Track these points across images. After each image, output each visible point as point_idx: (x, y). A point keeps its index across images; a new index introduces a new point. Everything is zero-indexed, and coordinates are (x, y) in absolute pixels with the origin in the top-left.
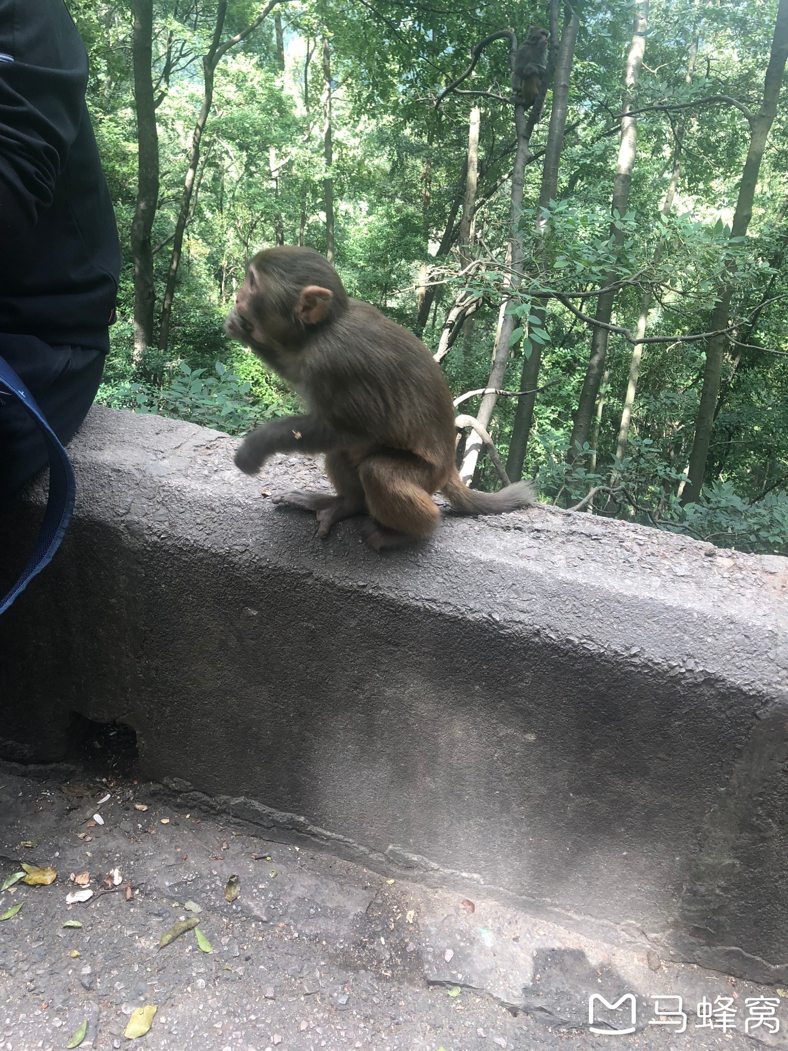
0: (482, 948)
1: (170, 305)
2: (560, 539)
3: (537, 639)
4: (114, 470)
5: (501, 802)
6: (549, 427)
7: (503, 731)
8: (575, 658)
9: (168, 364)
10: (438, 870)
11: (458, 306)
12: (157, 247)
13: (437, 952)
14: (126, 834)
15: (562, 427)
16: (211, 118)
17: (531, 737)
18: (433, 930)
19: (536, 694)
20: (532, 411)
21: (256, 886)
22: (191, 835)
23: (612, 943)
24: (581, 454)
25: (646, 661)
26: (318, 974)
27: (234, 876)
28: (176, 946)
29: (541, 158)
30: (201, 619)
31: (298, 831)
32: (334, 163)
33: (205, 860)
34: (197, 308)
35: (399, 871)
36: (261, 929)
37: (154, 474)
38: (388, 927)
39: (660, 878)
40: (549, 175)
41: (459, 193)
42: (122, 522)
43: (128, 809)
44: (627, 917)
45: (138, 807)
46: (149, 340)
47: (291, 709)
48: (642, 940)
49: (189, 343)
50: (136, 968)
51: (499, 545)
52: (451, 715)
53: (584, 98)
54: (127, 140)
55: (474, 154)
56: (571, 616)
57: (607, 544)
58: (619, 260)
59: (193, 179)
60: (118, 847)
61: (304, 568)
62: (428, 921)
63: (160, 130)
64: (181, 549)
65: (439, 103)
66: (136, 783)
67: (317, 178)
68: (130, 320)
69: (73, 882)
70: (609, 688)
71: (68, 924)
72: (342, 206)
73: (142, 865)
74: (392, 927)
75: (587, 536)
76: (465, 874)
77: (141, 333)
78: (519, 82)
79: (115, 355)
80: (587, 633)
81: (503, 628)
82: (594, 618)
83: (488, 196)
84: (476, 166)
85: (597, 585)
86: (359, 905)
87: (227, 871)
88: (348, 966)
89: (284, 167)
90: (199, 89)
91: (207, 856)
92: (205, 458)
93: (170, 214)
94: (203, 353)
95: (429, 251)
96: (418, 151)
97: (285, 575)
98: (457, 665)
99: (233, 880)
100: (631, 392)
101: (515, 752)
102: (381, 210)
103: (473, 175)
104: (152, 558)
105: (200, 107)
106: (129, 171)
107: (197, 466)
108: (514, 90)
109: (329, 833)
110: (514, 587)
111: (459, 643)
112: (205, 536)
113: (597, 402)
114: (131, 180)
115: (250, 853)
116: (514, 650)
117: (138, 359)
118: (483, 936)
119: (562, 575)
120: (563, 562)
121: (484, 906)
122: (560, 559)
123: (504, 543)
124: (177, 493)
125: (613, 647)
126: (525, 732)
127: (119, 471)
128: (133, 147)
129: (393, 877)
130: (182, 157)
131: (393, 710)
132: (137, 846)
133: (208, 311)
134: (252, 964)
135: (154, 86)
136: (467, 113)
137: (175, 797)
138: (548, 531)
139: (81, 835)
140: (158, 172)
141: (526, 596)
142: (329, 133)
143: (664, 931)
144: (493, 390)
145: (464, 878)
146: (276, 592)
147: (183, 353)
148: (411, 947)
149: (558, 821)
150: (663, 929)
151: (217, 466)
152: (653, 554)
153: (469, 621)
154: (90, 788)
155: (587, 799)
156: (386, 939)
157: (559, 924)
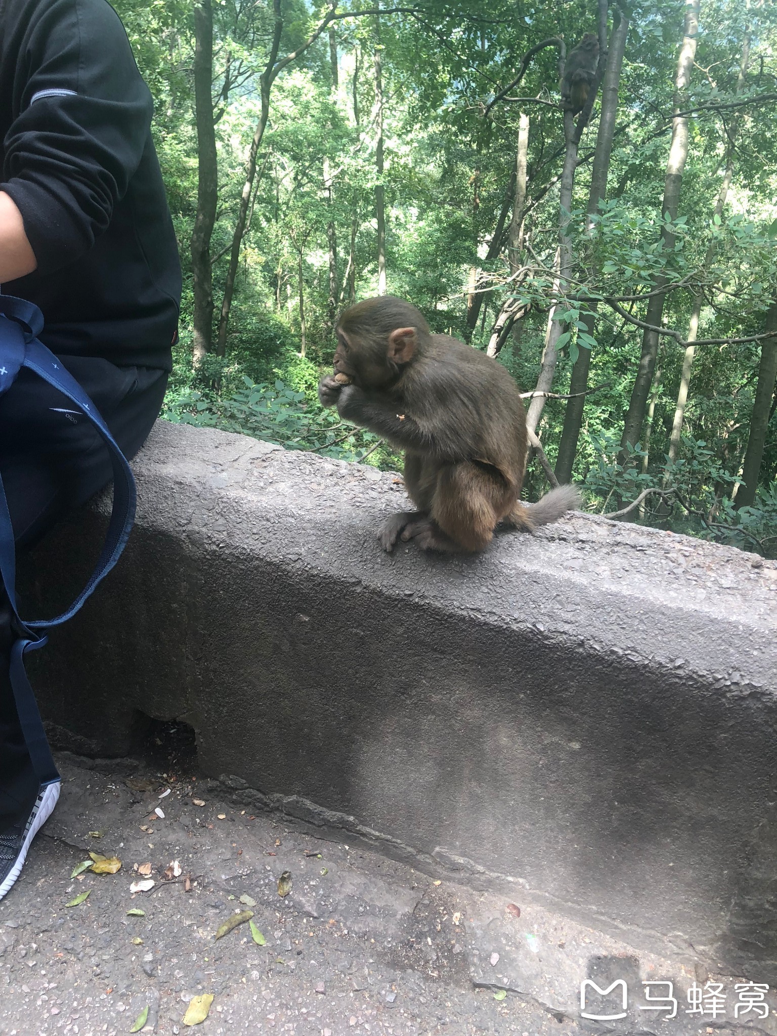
0: (528, 953)
1: (227, 313)
2: (605, 550)
3: (581, 650)
4: (177, 483)
5: (546, 809)
6: (600, 427)
7: (548, 739)
8: (619, 669)
9: (226, 370)
10: (483, 873)
11: (506, 312)
12: (215, 257)
13: (483, 955)
14: (185, 828)
15: (613, 426)
16: (267, 132)
17: (576, 746)
18: (479, 932)
19: (581, 703)
20: (582, 411)
21: (307, 883)
22: (246, 830)
23: (659, 954)
24: (632, 456)
25: (691, 673)
26: (366, 971)
27: (286, 872)
28: (232, 937)
29: (590, 160)
30: (256, 624)
31: (348, 830)
32: (385, 172)
33: (259, 856)
34: (254, 315)
35: (445, 873)
36: (312, 924)
37: (214, 486)
38: (435, 928)
39: (708, 891)
40: (598, 176)
41: (508, 197)
42: (184, 531)
43: (186, 804)
44: (674, 929)
45: (196, 802)
46: (208, 347)
47: (341, 712)
48: (690, 952)
49: (246, 349)
50: (195, 958)
51: (543, 555)
52: (495, 722)
53: (634, 100)
54: (188, 156)
55: (523, 158)
56: (615, 627)
57: (652, 555)
58: (668, 263)
59: (250, 192)
60: (178, 840)
61: (353, 576)
62: (474, 923)
63: (219, 145)
64: (238, 557)
65: (488, 110)
66: (194, 779)
67: (369, 185)
68: (190, 328)
69: (137, 872)
70: (654, 699)
71: (131, 912)
72: (393, 212)
73: (200, 858)
74: (439, 928)
75: (632, 547)
76: (510, 879)
77: (200, 340)
78: (568, 88)
79: (177, 362)
80: (631, 645)
81: (547, 638)
82: (638, 629)
83: (537, 199)
84: (525, 171)
85: (642, 597)
86: (406, 905)
87: (280, 867)
88: (395, 964)
89: (337, 177)
90: (257, 106)
91: (261, 852)
92: (261, 470)
93: (227, 224)
94: (259, 359)
95: (478, 255)
96: (468, 157)
97: (335, 583)
98: (502, 674)
99: (285, 876)
100: (683, 391)
101: (560, 759)
102: (431, 215)
103: (523, 178)
104: (211, 566)
105: (257, 121)
106: (190, 185)
107: (253, 479)
108: (563, 96)
109: (377, 834)
110: (558, 598)
111: (504, 652)
112: (260, 546)
113: (649, 401)
114: (191, 194)
115: (302, 850)
116: (559, 660)
117: (197, 365)
118: (529, 941)
119: (607, 586)
120: (608, 573)
121: (528, 910)
122: (604, 569)
123: (548, 554)
124: (234, 504)
125: (657, 659)
126: (570, 740)
127: (181, 483)
128: (193, 162)
129: (440, 879)
130: (239, 170)
131: (439, 716)
132: (195, 840)
133: (263, 318)
134: (303, 959)
135: (213, 104)
136: (516, 118)
137: (231, 794)
138: (593, 542)
139: (144, 828)
140: (216, 185)
141: (570, 607)
142: (381, 142)
143: (712, 944)
144: (542, 393)
145: (509, 882)
146: (326, 599)
147: (240, 359)
148: (457, 949)
149: (603, 829)
150: (711, 942)
151: (271, 478)
152: (698, 566)
153: (513, 631)
154: (152, 783)
155: (632, 808)
156: (433, 939)
157: (605, 932)
